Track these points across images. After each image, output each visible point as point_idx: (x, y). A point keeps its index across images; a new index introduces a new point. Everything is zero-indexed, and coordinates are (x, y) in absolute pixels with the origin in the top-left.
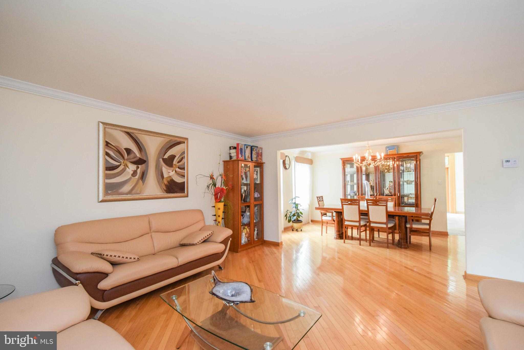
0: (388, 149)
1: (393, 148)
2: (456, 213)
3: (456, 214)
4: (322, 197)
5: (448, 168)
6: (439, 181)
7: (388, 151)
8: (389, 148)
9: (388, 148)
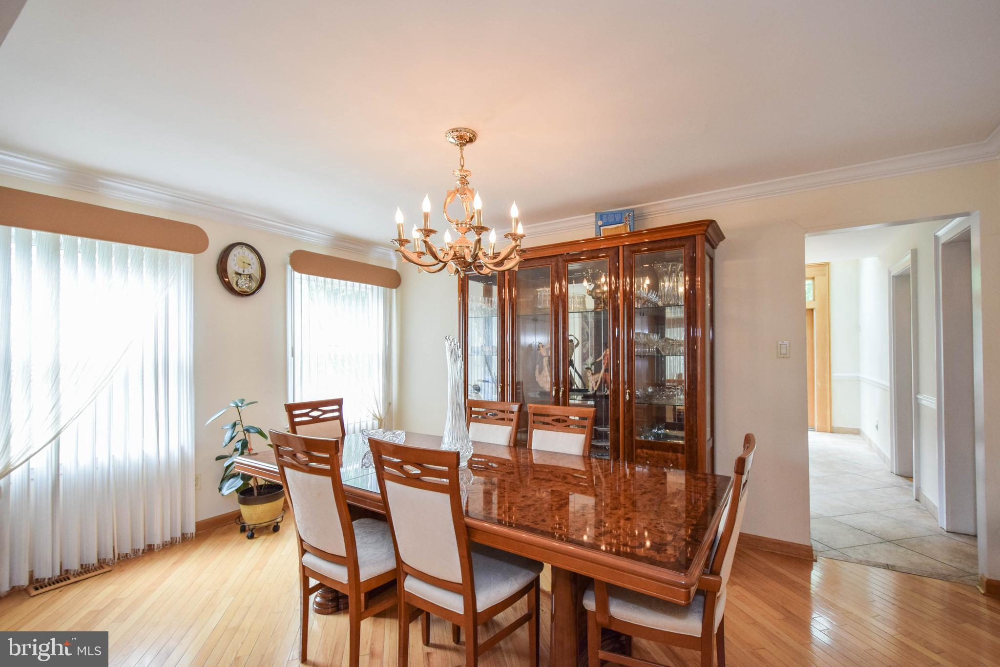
0: (600, 223)
1: (617, 220)
2: (832, 431)
3: (832, 434)
4: (339, 402)
5: (812, 310)
6: (780, 343)
7: (602, 228)
8: (605, 220)
9: (601, 220)
